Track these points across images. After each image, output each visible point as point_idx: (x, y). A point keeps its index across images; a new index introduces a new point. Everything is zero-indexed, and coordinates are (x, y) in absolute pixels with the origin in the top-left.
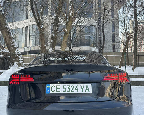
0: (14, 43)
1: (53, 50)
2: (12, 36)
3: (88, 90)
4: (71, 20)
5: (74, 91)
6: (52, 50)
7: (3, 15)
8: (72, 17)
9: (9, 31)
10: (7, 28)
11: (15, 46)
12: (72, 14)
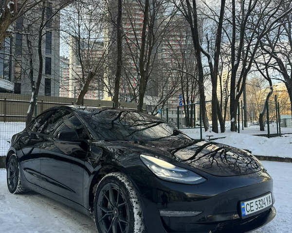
12: (11, 5)
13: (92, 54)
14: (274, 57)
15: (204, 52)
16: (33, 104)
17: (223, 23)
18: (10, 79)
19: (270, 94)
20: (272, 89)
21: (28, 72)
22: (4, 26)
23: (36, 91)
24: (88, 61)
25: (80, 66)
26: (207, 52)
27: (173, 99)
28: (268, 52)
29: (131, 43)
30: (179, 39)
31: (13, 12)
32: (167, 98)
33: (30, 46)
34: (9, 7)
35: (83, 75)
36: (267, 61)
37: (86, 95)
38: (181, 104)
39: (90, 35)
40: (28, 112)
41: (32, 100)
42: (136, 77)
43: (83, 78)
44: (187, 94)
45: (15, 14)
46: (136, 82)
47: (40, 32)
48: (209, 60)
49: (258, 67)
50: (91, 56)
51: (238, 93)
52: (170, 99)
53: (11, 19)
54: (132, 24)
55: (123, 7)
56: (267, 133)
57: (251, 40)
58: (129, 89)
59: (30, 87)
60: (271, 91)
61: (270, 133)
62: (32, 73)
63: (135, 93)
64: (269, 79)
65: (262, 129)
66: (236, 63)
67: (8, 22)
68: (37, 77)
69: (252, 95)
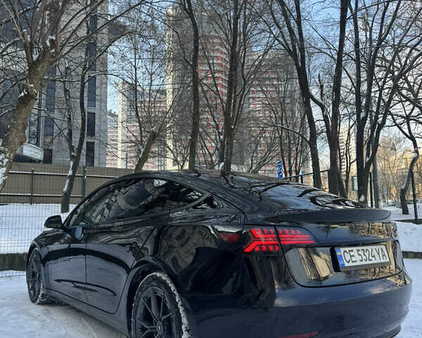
3: (385, 256)
5: (371, 260)
12: (52, 41)
13: (154, 107)
14: (417, 106)
15: (315, 101)
16: (72, 178)
17: (343, 59)
18: (37, 144)
19: (414, 160)
20: (417, 152)
21: (66, 132)
22: (42, 71)
23: (76, 160)
24: (149, 117)
25: (138, 124)
26: (320, 101)
27: (268, 168)
28: (408, 99)
29: (208, 91)
30: (275, 83)
31: (53, 51)
32: (259, 167)
33: (68, 97)
34: (48, 44)
35: (142, 137)
36: (408, 112)
37: (145, 164)
38: (282, 176)
39: (151, 81)
40: (65, 189)
41: (70, 173)
42: (213, 137)
43: (142, 141)
44: (290, 162)
45: (57, 53)
46: (213, 144)
47: (83, 78)
48: (323, 112)
49: (394, 121)
50: (153, 110)
51: (368, 159)
52: (263, 168)
53: (51, 60)
54: (209, 64)
55: (201, 41)
56: (414, 218)
57: (384, 83)
58: (204, 155)
59: (67, 154)
60: (416, 155)
61: (419, 218)
62: (70, 133)
63: (212, 161)
64: (412, 138)
65: (405, 212)
66: (362, 115)
67: (46, 65)
68: (78, 140)
69: (383, 163)
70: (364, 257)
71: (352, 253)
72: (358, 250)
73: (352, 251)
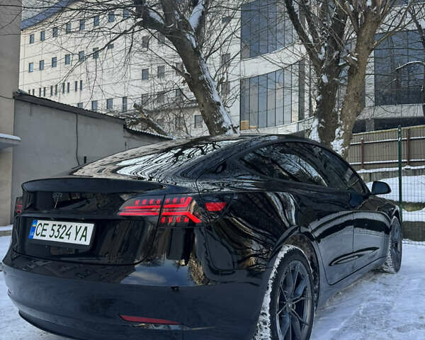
0: (220, 116)
1: (321, 125)
2: (216, 98)
3: (85, 236)
4: (371, 19)
5: (63, 238)
6: (318, 125)
7: (195, 49)
8: (375, 8)
9: (208, 88)
10: (203, 81)
11: (224, 125)
70: (56, 234)
71: (45, 227)
72: (54, 225)
73: (48, 224)
